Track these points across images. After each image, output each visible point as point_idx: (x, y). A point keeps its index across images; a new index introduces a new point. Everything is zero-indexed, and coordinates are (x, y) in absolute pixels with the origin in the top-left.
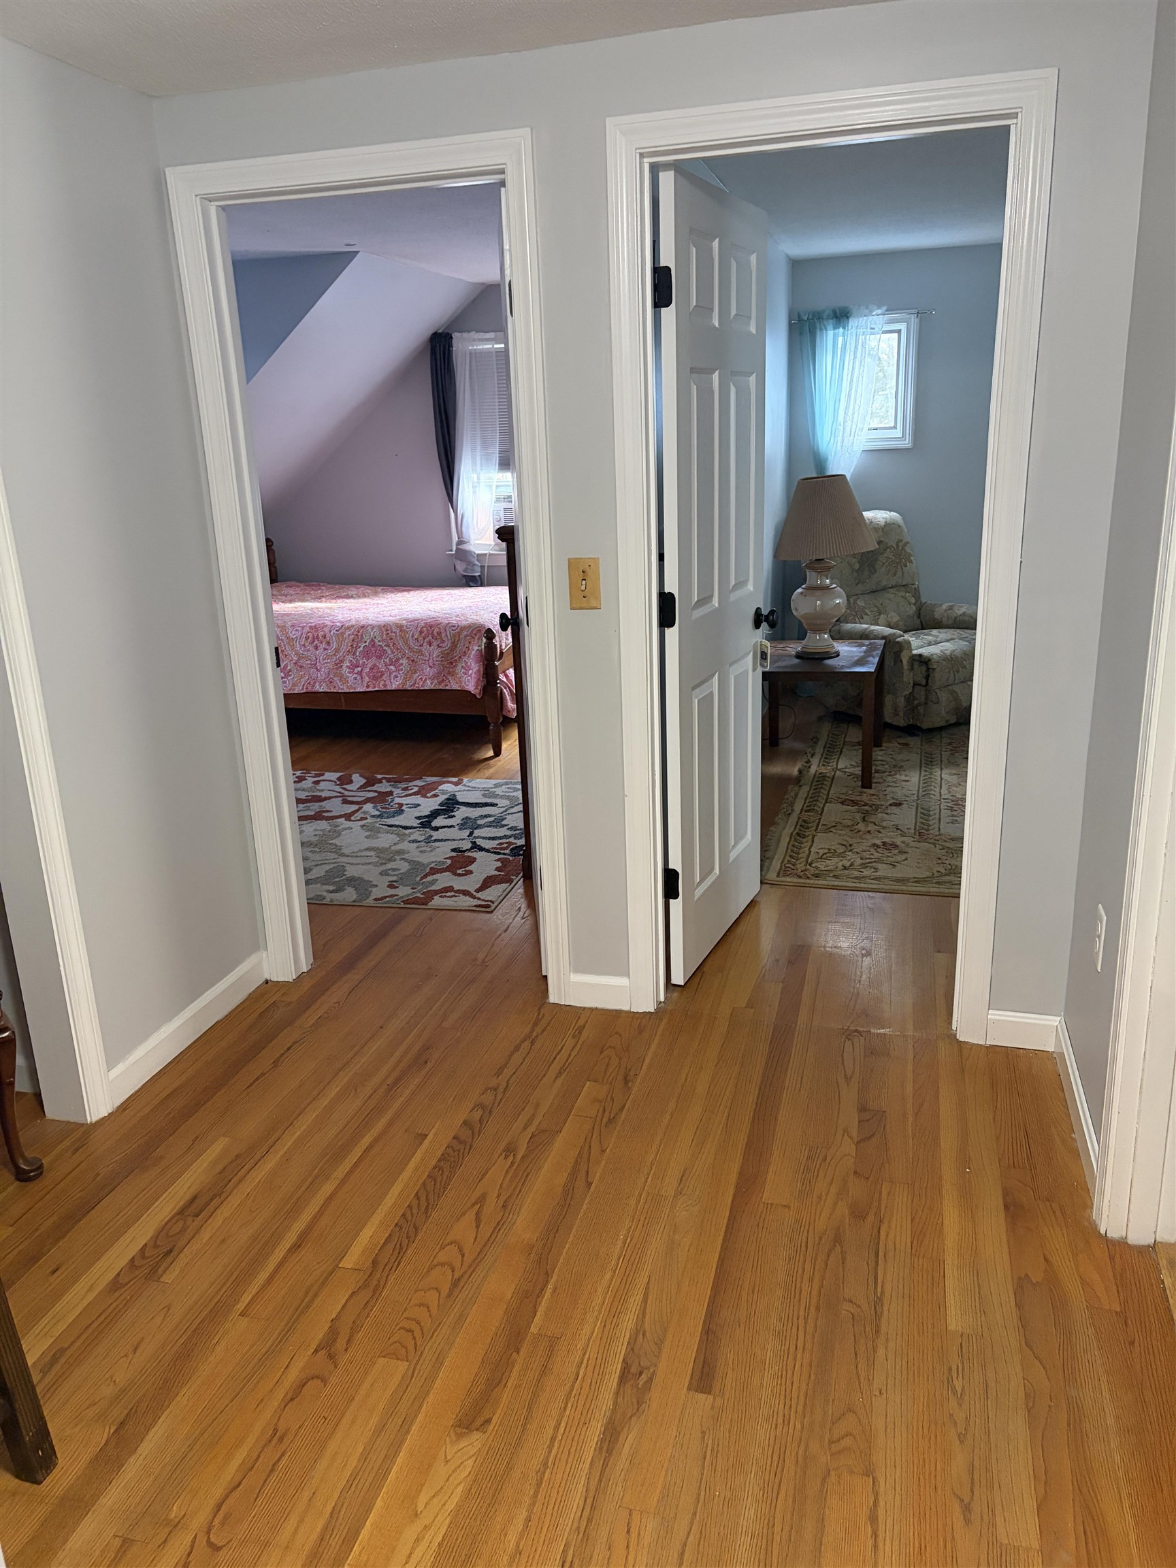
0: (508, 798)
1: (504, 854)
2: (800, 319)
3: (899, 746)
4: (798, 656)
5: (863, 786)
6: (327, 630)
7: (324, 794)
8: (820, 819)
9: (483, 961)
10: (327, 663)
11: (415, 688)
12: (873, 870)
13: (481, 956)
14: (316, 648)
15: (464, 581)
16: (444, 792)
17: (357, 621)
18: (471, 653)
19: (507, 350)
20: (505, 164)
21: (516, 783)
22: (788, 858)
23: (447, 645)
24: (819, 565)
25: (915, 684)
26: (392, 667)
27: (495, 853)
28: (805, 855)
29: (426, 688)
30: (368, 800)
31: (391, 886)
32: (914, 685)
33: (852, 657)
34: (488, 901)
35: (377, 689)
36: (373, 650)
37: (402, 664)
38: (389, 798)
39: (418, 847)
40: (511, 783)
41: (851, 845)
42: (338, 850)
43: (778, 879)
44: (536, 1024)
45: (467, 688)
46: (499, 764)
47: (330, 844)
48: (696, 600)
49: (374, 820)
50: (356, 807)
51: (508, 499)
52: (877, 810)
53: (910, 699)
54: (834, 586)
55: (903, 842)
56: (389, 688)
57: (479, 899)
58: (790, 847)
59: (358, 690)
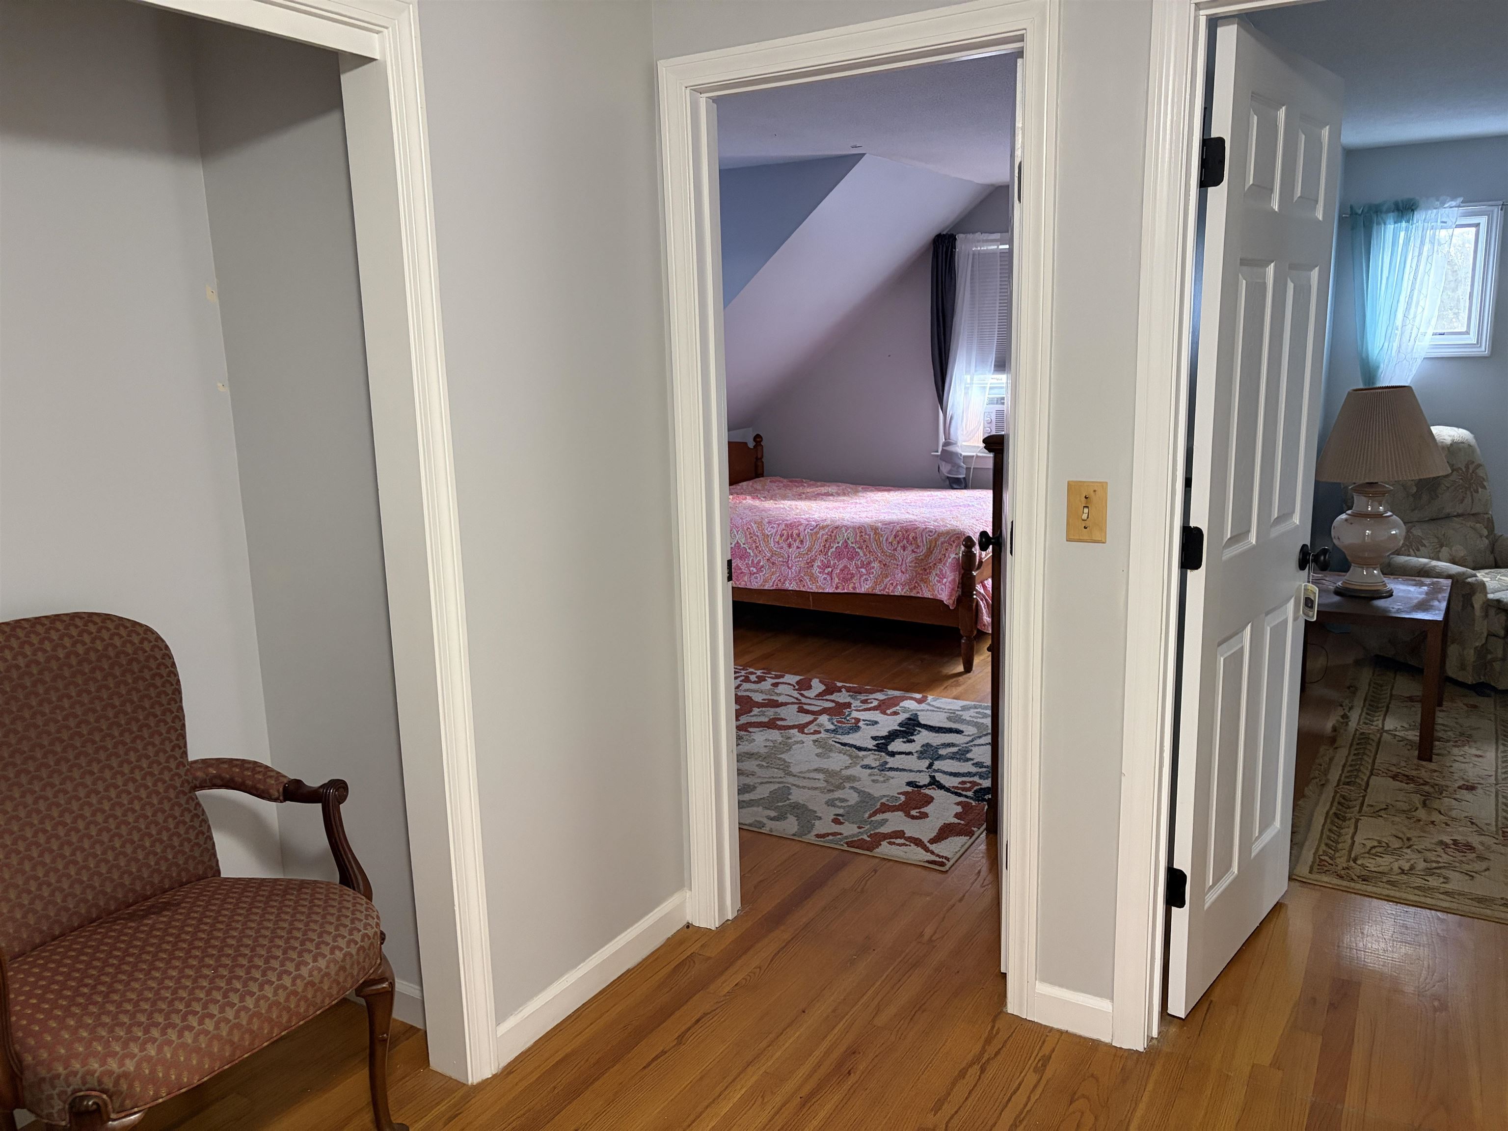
0: (976, 725)
1: (966, 797)
2: (1353, 213)
3: (1465, 707)
4: (1338, 592)
5: (1420, 758)
6: (801, 528)
7: (781, 699)
8: (1364, 797)
9: (930, 940)
10: (799, 561)
11: (885, 593)
12: (1442, 880)
13: (928, 931)
14: (790, 546)
15: (948, 483)
16: (905, 710)
17: (832, 521)
18: (947, 561)
19: (1010, 252)
20: (1025, 29)
21: (986, 708)
22: (1323, 847)
23: (923, 550)
24: (1370, 489)
25: (1490, 634)
26: (863, 570)
27: (957, 794)
28: (1347, 846)
29: (896, 594)
30: (824, 711)
31: (836, 821)
32: (1488, 635)
33: (1410, 598)
34: (942, 857)
35: (846, 591)
36: (846, 552)
37: (873, 568)
38: (847, 711)
39: (870, 775)
40: (980, 706)
41: (1409, 839)
42: (786, 768)
43: (1311, 876)
44: (988, 1041)
45: (939, 597)
46: (970, 682)
47: (780, 759)
48: (1229, 536)
49: (828, 735)
50: (810, 718)
51: (1001, 401)
52: (1441, 793)
53: (1482, 652)
54: (1389, 514)
55: (1482, 843)
56: (858, 591)
57: (932, 853)
58: (1326, 832)
59: (827, 591)
